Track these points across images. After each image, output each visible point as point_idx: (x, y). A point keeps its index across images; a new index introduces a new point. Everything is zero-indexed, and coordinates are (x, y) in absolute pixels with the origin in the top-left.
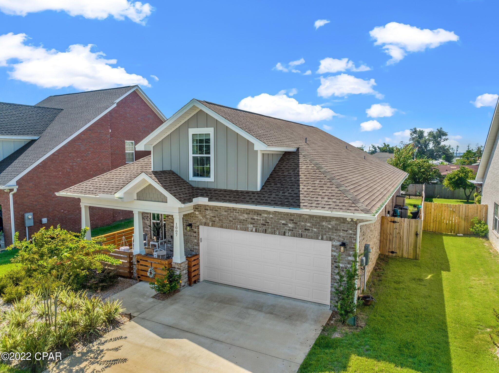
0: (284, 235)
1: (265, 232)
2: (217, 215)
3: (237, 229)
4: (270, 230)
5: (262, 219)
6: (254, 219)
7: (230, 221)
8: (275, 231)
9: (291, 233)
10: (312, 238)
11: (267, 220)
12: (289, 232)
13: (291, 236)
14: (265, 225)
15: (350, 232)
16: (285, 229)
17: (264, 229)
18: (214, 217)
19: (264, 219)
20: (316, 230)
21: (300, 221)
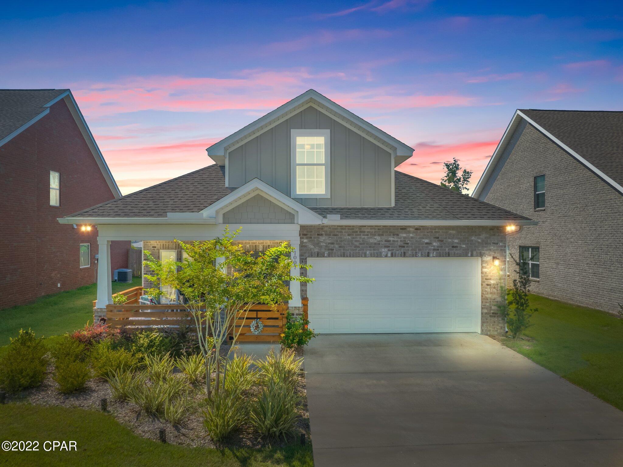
0: (428, 256)
1: (404, 255)
2: (337, 241)
3: (365, 256)
4: (410, 252)
5: (399, 240)
6: (389, 241)
7: (356, 246)
8: (416, 253)
9: (436, 253)
10: (460, 256)
11: (407, 241)
12: (433, 252)
13: (436, 257)
14: (404, 247)
15: (500, 244)
16: (429, 250)
17: (403, 251)
18: (333, 243)
19: (402, 239)
20: (464, 246)
21: (446, 238)
